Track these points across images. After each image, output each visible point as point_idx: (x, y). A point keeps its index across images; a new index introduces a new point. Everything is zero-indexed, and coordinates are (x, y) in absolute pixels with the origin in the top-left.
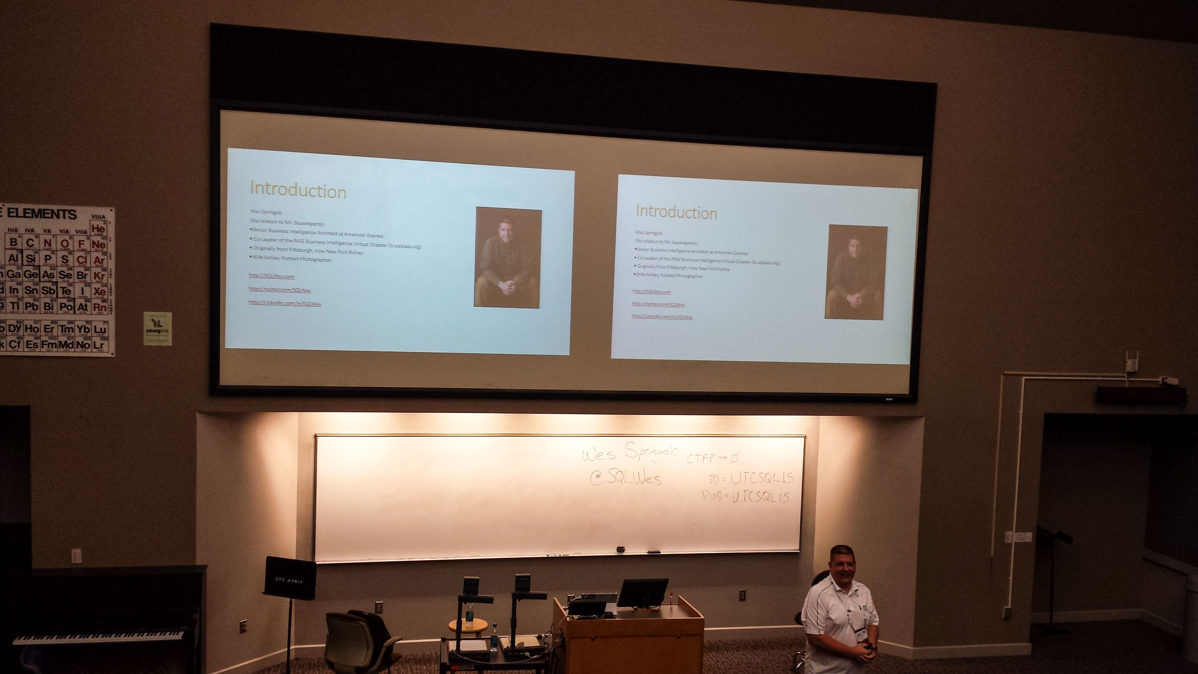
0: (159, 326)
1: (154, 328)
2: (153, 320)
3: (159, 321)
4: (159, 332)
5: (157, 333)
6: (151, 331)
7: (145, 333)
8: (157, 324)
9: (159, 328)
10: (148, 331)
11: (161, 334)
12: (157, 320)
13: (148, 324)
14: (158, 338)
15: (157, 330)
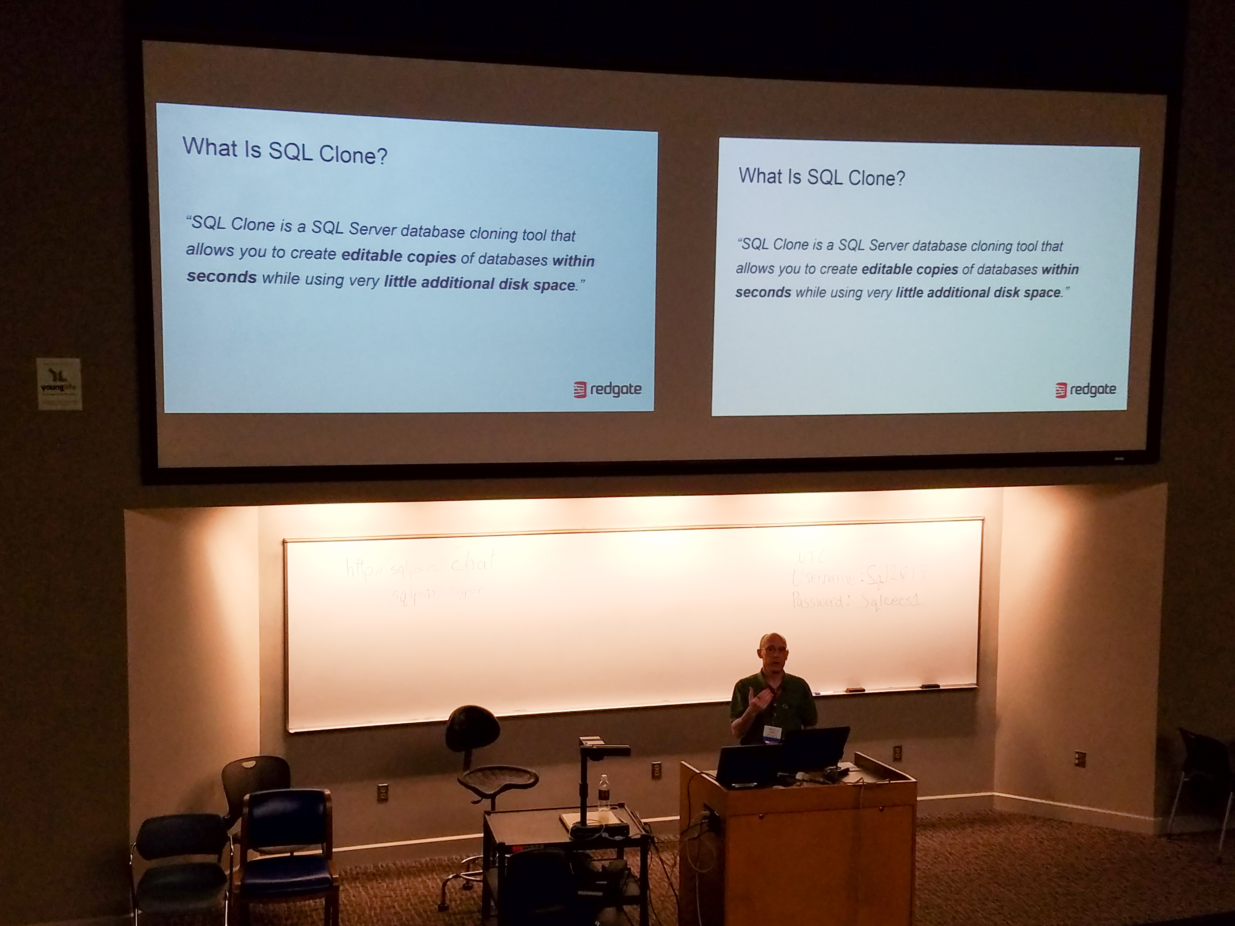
0: (61, 379)
1: (52, 383)
2: (51, 371)
3: (60, 373)
4: (61, 388)
5: (58, 391)
6: (50, 387)
7: (40, 389)
8: (57, 376)
9: (63, 383)
10: (44, 388)
11: (67, 391)
12: (56, 370)
13: (43, 377)
14: (61, 397)
15: (57, 386)
